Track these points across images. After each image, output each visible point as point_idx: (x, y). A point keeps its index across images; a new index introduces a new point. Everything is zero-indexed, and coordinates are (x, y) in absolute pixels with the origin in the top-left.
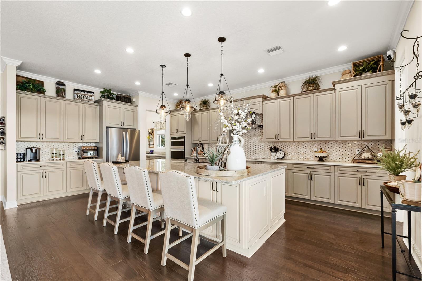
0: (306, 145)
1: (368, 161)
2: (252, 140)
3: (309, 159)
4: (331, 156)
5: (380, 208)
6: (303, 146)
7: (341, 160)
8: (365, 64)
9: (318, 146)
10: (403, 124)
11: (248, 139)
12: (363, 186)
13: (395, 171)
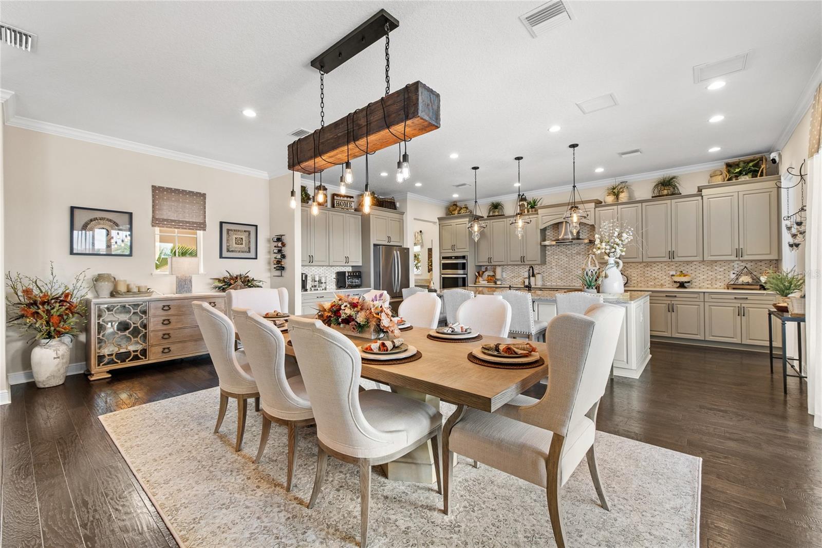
0: (658, 267)
1: (748, 287)
2: (573, 261)
3: (663, 285)
4: (695, 280)
5: (768, 342)
6: (654, 268)
7: (709, 286)
8: (742, 165)
9: (677, 268)
10: (791, 246)
11: (567, 259)
12: (742, 317)
13: (784, 292)
